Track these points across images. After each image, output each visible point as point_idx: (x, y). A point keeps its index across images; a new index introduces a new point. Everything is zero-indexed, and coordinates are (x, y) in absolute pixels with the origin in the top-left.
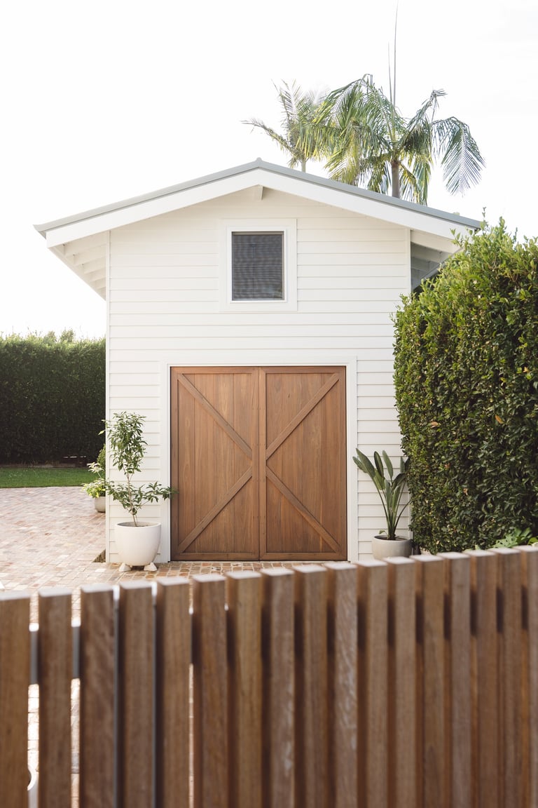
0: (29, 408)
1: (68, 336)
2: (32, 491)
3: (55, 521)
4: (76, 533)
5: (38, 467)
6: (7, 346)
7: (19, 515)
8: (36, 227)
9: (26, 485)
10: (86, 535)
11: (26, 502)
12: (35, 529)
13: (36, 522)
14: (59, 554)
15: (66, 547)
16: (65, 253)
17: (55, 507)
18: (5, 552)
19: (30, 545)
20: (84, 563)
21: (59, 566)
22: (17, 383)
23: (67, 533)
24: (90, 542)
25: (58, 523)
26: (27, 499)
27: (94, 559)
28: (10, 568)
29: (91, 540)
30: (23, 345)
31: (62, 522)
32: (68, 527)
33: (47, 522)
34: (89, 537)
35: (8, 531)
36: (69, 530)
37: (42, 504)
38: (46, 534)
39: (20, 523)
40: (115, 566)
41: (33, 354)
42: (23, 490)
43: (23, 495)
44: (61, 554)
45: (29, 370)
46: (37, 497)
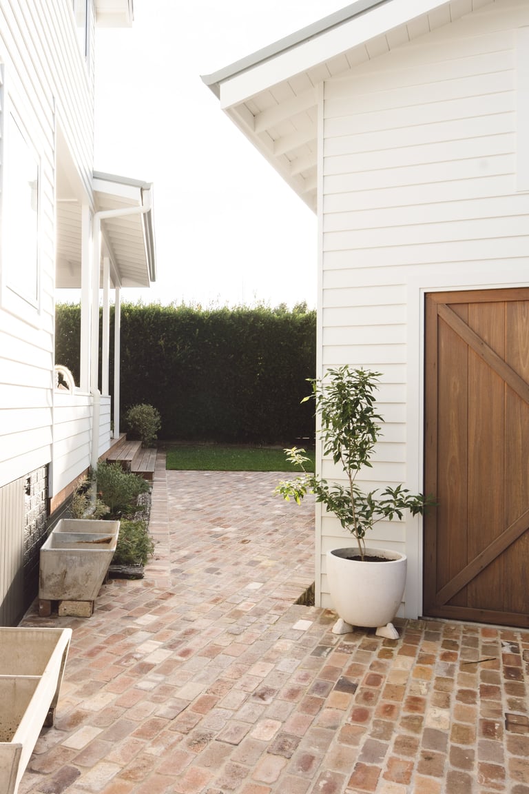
0: (256, 383)
1: (302, 308)
2: (251, 476)
3: (263, 519)
4: (283, 543)
5: (267, 447)
6: (232, 316)
7: (221, 509)
8: (204, 78)
9: (247, 468)
10: (296, 547)
11: (239, 490)
12: (232, 532)
13: (237, 520)
14: (247, 581)
15: (263, 568)
16: (255, 130)
17: (270, 499)
18: (174, 571)
19: (213, 560)
20: (280, 603)
21: (240, 607)
22: (243, 356)
23: (272, 541)
24: (300, 561)
25: (265, 523)
26: (242, 486)
27: (298, 597)
28: (165, 603)
29: (302, 556)
30: (250, 315)
31: (271, 523)
32: (276, 530)
33: (251, 521)
34: (300, 552)
35: (195, 534)
36: (277, 536)
37: (255, 494)
38: (243, 542)
39: (218, 521)
40: (328, 617)
41: (260, 325)
42: (241, 474)
43: (239, 481)
44: (252, 581)
45: (256, 342)
46: (254, 484)
